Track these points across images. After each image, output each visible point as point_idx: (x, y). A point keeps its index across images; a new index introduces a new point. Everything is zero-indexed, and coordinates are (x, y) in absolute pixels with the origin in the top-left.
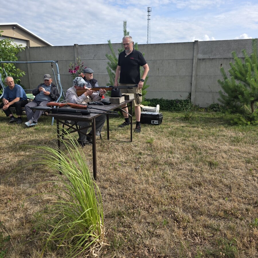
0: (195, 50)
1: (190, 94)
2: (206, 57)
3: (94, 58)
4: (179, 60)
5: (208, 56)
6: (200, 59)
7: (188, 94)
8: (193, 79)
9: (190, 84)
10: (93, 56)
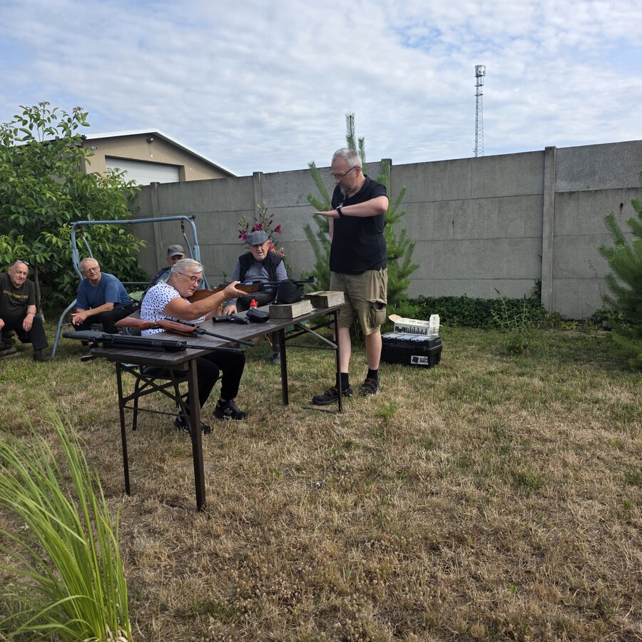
0: (547, 171)
1: (539, 284)
2: (578, 186)
3: (298, 202)
4: (505, 198)
5: (582, 185)
6: (563, 193)
7: (532, 284)
8: (545, 245)
9: (539, 258)
10: (296, 198)
